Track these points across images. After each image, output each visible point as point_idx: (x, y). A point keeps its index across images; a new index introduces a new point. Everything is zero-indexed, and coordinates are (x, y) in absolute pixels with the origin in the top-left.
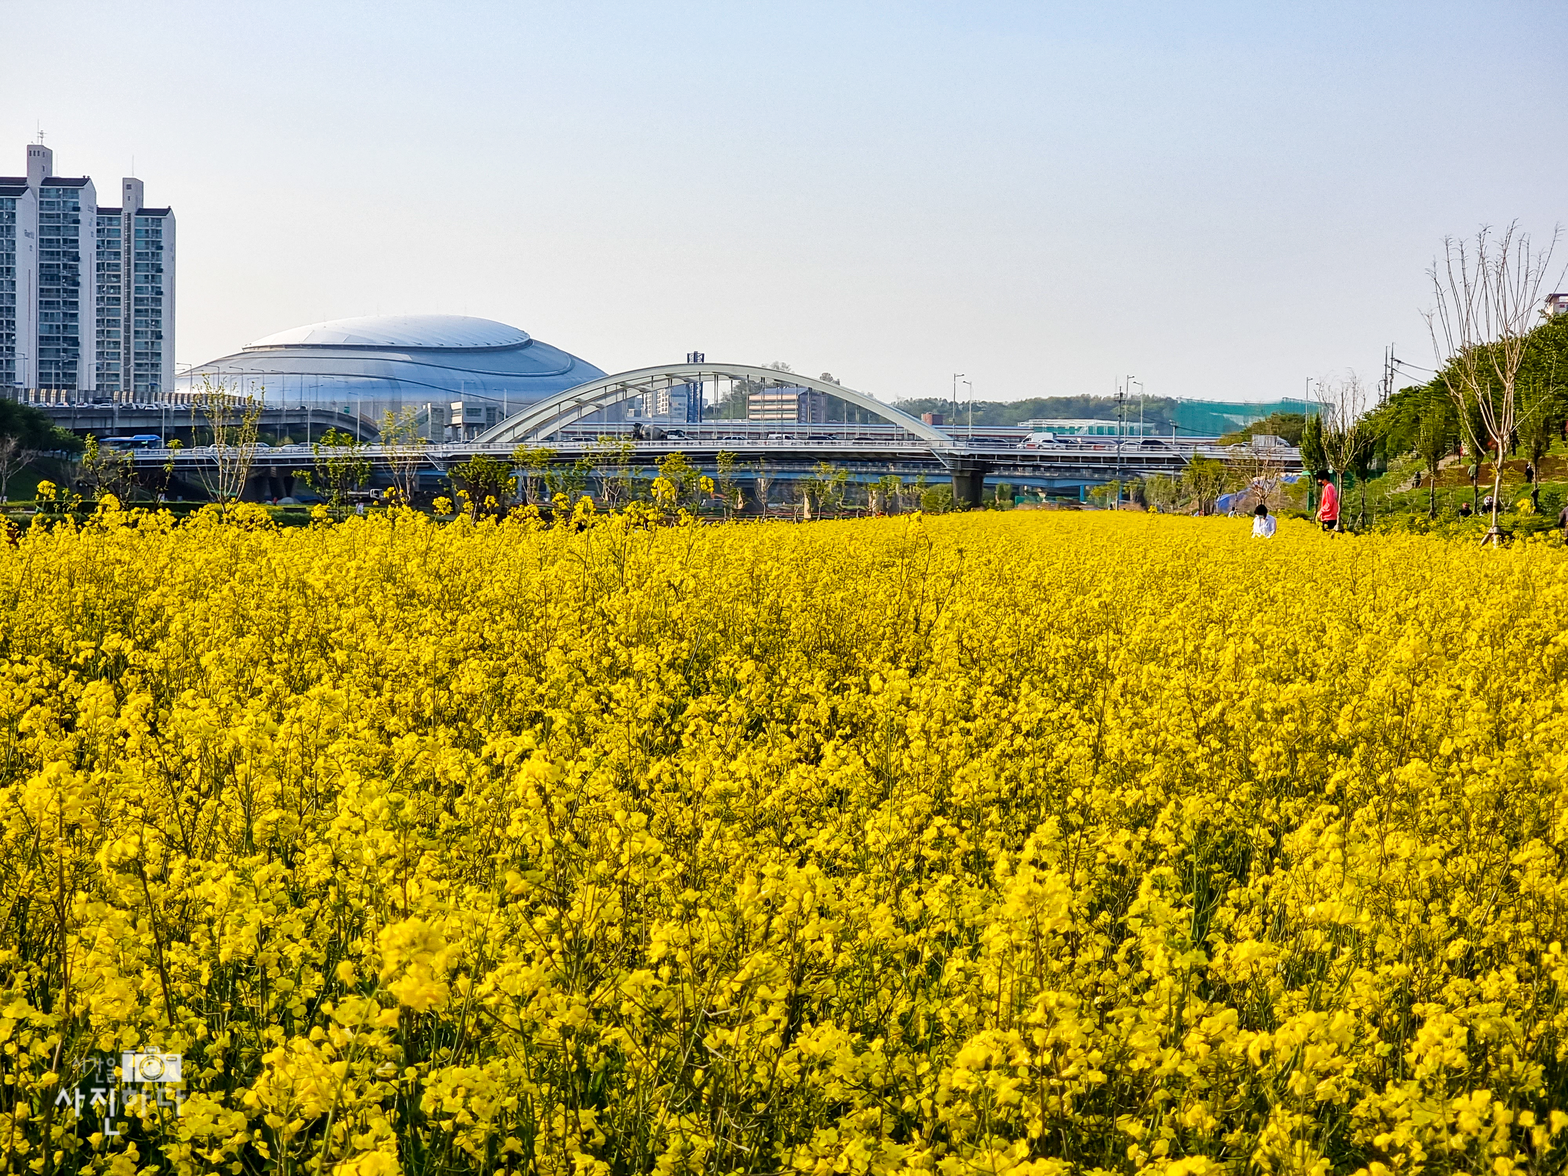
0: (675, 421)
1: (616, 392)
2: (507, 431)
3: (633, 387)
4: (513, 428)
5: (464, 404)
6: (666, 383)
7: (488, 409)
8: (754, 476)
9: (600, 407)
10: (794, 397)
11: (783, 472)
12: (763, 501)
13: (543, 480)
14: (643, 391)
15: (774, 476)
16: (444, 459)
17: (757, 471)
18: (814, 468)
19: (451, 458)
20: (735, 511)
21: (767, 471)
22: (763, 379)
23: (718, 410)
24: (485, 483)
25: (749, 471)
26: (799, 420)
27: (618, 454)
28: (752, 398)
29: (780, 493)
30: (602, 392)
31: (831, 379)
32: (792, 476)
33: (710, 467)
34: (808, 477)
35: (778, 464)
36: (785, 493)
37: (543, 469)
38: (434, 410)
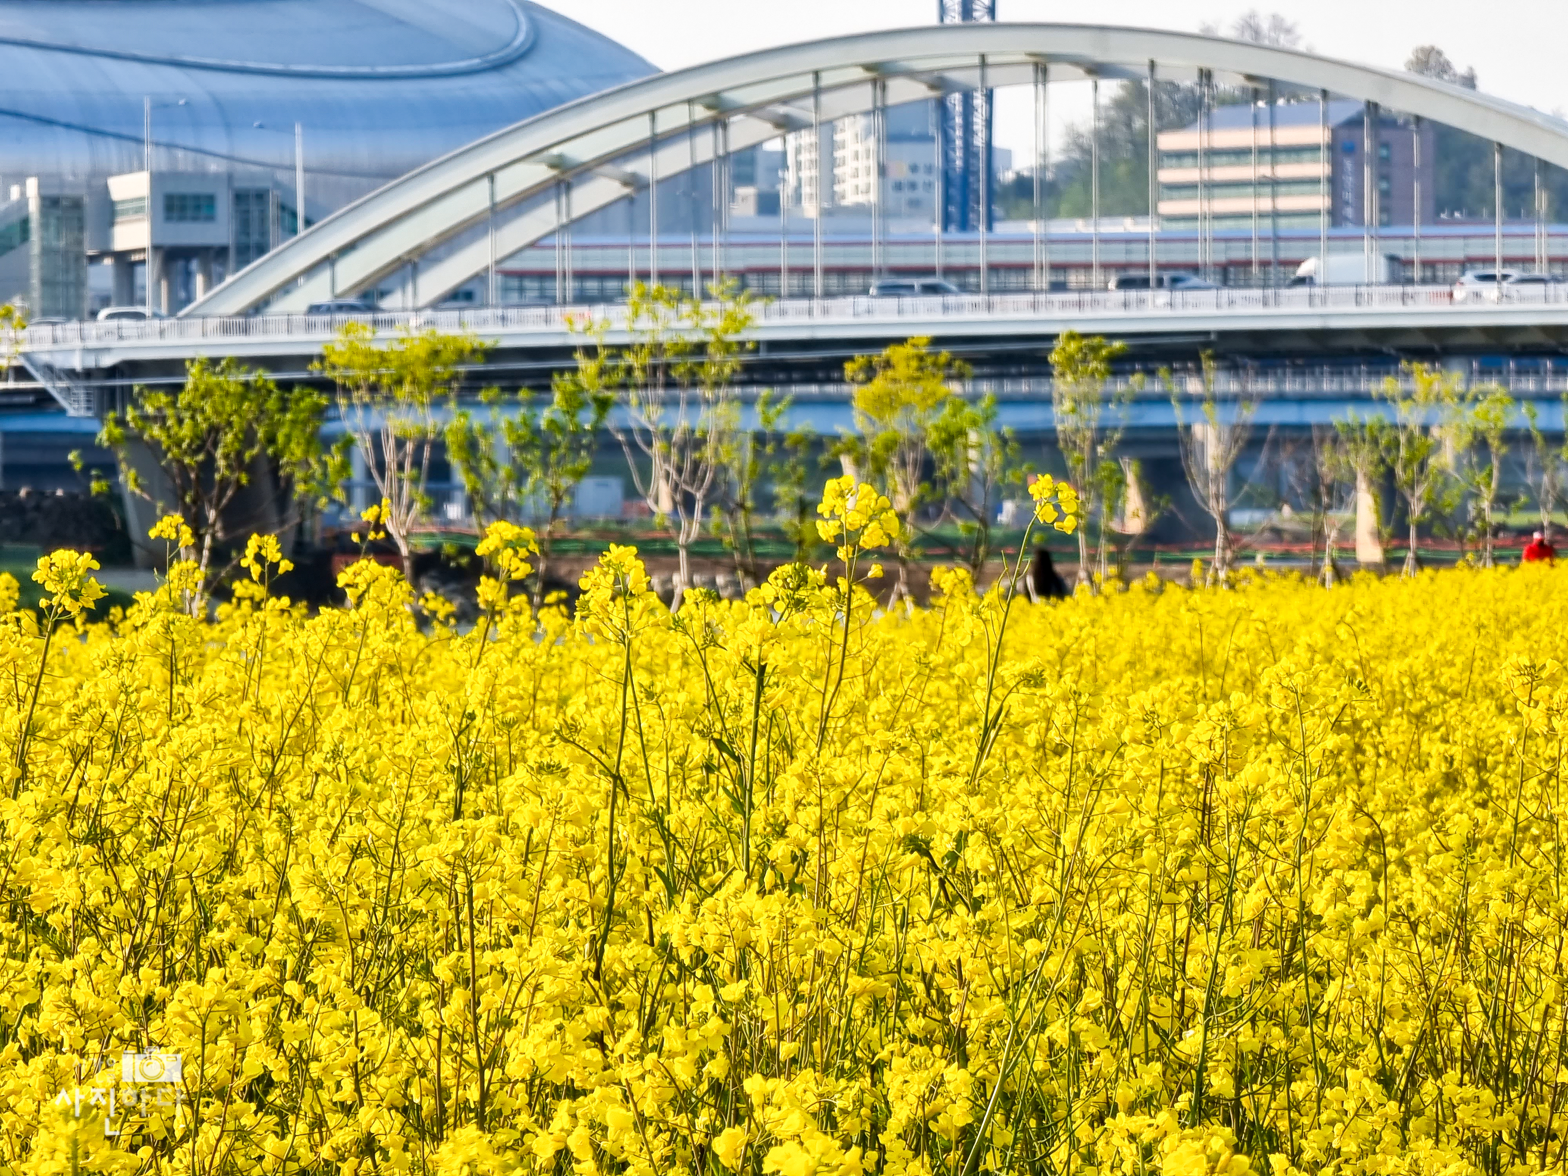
0: (899, 229)
1: (692, 129)
2: (311, 271)
3: (751, 110)
4: (329, 261)
5: (157, 179)
6: (864, 97)
7: (240, 197)
8: (1177, 415)
9: (636, 183)
10: (1318, 135)
11: (1280, 399)
12: (1215, 509)
13: (439, 447)
14: (787, 125)
15: (1251, 414)
16: (88, 374)
17: (1187, 400)
18: (1387, 385)
19: (113, 371)
20: (1119, 539)
21: (1225, 400)
22: (1206, 75)
23: (1050, 189)
24: (237, 462)
25: (1163, 400)
26: (1335, 215)
27: (700, 348)
28: (1169, 141)
29: (1273, 474)
30: (640, 130)
31: (1444, 68)
32: (1312, 415)
33: (1024, 387)
34: (1369, 416)
35: (1263, 372)
36: (1290, 472)
37: (438, 403)
38: (50, 203)
